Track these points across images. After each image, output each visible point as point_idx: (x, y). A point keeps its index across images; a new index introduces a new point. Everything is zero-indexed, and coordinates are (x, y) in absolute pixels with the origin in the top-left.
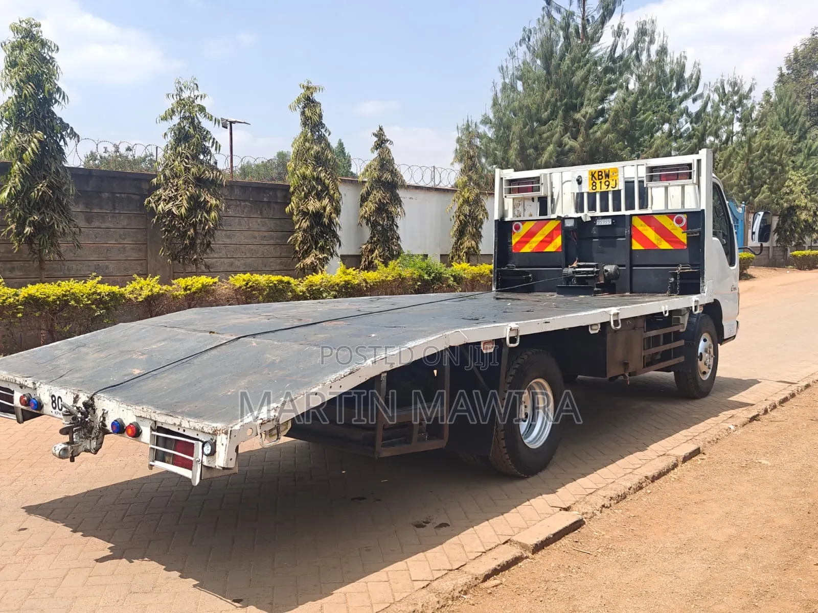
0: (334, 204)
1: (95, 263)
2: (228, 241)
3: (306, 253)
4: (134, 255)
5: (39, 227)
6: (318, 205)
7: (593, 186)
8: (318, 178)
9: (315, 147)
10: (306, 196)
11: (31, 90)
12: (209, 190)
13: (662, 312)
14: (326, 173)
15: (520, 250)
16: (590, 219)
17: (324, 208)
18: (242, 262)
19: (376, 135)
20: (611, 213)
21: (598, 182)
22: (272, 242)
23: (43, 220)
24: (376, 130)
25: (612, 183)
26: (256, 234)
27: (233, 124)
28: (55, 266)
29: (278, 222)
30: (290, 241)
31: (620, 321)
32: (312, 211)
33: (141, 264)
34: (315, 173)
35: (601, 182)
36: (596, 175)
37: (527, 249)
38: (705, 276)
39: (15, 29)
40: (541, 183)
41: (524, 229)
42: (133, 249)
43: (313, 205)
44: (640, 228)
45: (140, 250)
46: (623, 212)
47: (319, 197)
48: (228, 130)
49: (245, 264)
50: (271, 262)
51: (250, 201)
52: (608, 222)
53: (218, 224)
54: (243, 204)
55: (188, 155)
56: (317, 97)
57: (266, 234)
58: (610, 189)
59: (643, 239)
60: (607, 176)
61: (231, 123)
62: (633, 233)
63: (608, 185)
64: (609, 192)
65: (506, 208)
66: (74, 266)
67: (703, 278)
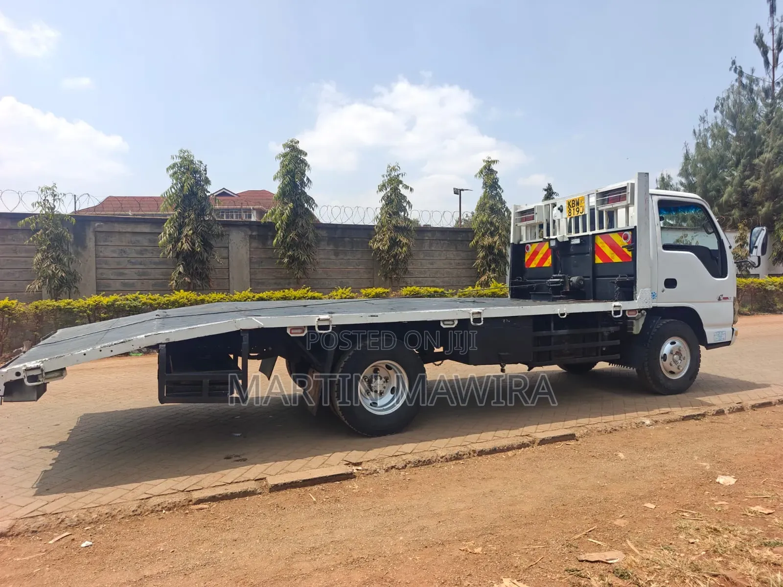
0: (503, 240)
1: (340, 280)
2: (431, 266)
3: (484, 273)
4: (366, 276)
5: (292, 259)
6: (490, 240)
7: (569, 212)
8: (491, 222)
9: (490, 201)
10: (483, 235)
11: (288, 179)
12: (403, 234)
13: (558, 314)
14: (497, 218)
15: (530, 266)
16: (568, 240)
17: (496, 242)
18: (442, 280)
19: (545, 190)
20: (581, 234)
21: (572, 209)
22: (464, 267)
23: (294, 254)
24: (546, 186)
25: (581, 209)
26: (452, 262)
27: (462, 192)
28: (315, 282)
29: (470, 253)
30: (475, 266)
31: (482, 319)
32: (486, 245)
33: (370, 281)
34: (490, 219)
35: (574, 209)
36: (571, 204)
37: (533, 265)
38: (637, 285)
39: (285, 146)
40: (535, 213)
41: (532, 249)
42: (364, 272)
43: (487, 241)
44: (600, 245)
45: (369, 273)
46: (589, 233)
47: (492, 235)
48: (458, 196)
49: (443, 282)
50: (464, 280)
51: (448, 241)
52: (578, 241)
53: (409, 255)
54: (442, 242)
55: (390, 212)
56: (494, 167)
57: (460, 261)
58: (580, 214)
59: (603, 255)
60: (578, 204)
61: (460, 190)
62: (596, 250)
63: (578, 211)
64: (580, 217)
65: (522, 234)
66: (327, 283)
67: (636, 286)
